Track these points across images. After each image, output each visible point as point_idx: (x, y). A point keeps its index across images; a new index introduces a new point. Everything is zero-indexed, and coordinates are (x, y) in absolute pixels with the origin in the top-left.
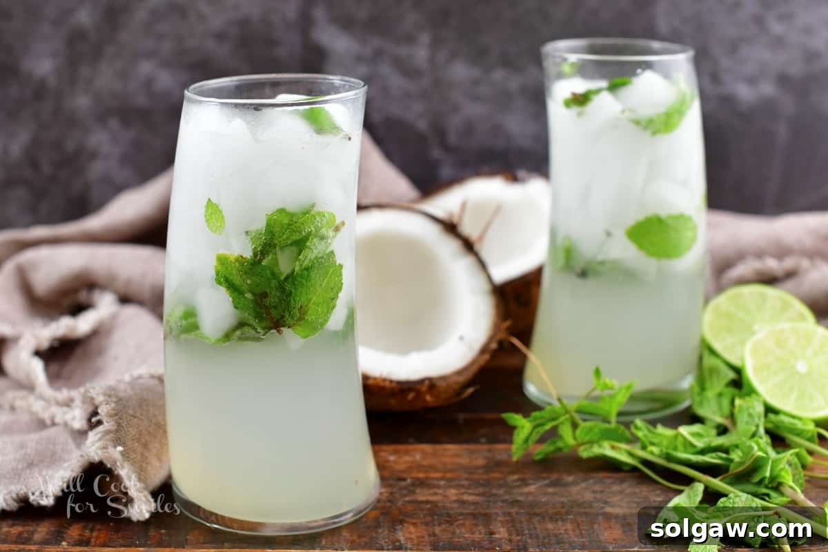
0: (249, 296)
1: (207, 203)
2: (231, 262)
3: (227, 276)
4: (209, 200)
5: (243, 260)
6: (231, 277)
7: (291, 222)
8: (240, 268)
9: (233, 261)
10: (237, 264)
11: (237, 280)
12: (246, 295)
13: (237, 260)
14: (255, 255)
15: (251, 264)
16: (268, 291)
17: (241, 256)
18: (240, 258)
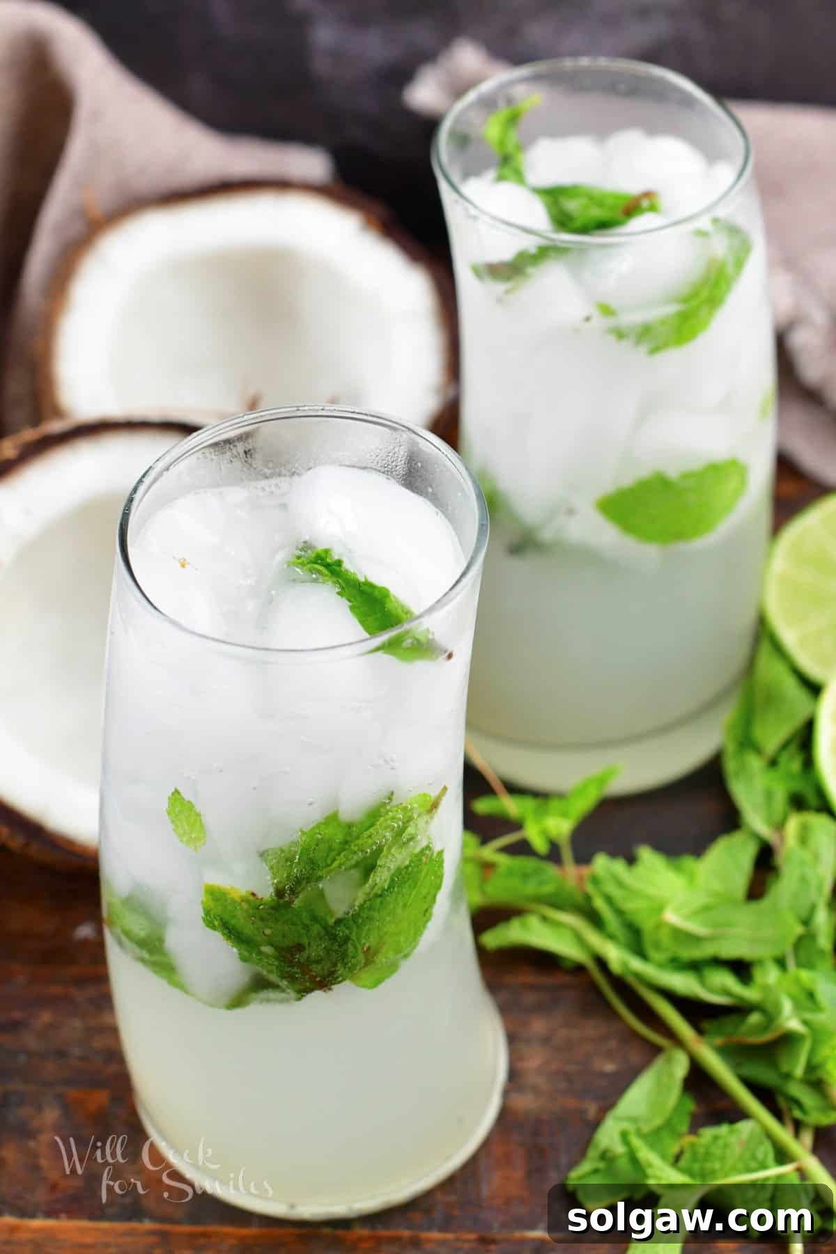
0: (267, 949)
1: (173, 794)
2: (234, 901)
3: (226, 917)
4: (177, 791)
5: (258, 903)
6: (233, 922)
7: (348, 838)
8: (251, 911)
9: (239, 900)
10: (245, 906)
11: (248, 929)
12: (263, 949)
13: (244, 900)
14: (280, 893)
15: (272, 908)
16: (305, 941)
17: (253, 894)
18: (251, 898)
